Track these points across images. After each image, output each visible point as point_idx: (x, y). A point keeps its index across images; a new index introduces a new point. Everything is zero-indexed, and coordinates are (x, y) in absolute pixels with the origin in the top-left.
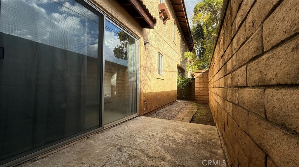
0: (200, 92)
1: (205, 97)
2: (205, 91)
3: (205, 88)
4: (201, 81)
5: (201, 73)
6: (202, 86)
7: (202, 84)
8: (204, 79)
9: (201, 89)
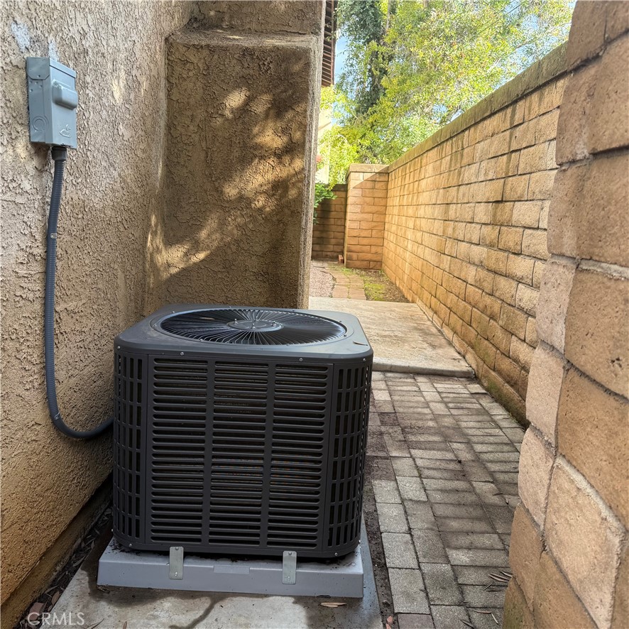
0: (362, 235)
1: (374, 249)
2: (374, 232)
3: (375, 224)
4: (368, 200)
5: (370, 175)
6: (369, 216)
7: (370, 210)
8: (376, 195)
9: (364, 225)
